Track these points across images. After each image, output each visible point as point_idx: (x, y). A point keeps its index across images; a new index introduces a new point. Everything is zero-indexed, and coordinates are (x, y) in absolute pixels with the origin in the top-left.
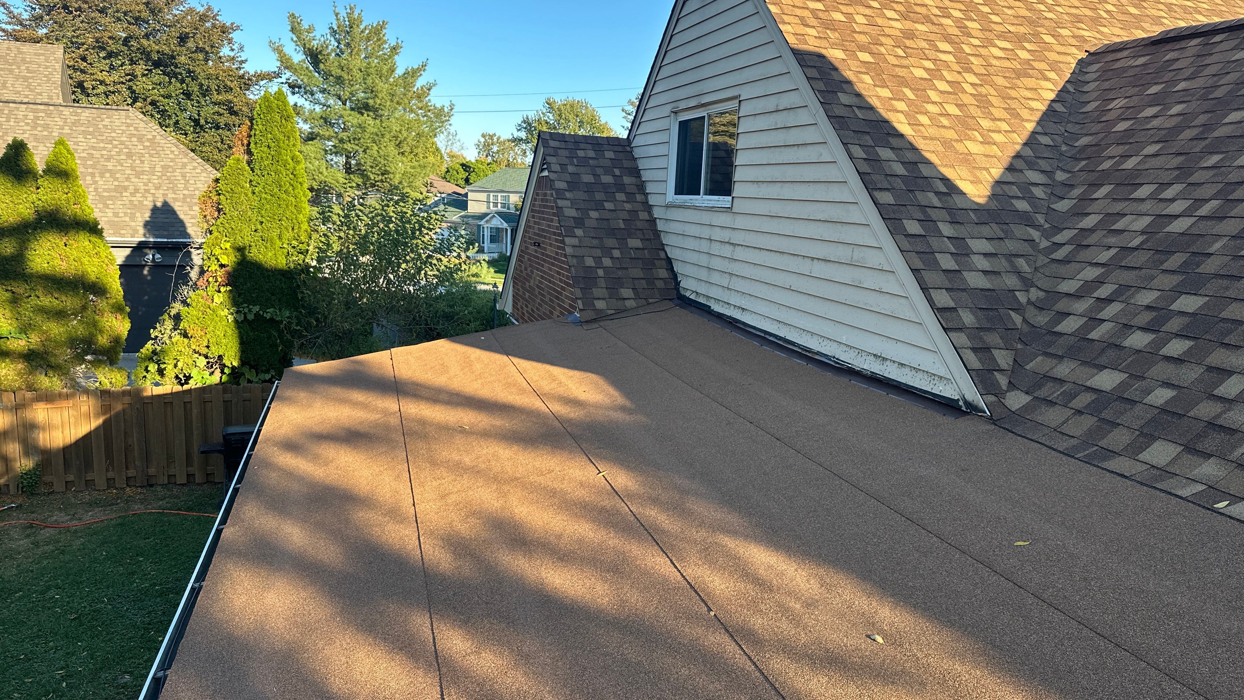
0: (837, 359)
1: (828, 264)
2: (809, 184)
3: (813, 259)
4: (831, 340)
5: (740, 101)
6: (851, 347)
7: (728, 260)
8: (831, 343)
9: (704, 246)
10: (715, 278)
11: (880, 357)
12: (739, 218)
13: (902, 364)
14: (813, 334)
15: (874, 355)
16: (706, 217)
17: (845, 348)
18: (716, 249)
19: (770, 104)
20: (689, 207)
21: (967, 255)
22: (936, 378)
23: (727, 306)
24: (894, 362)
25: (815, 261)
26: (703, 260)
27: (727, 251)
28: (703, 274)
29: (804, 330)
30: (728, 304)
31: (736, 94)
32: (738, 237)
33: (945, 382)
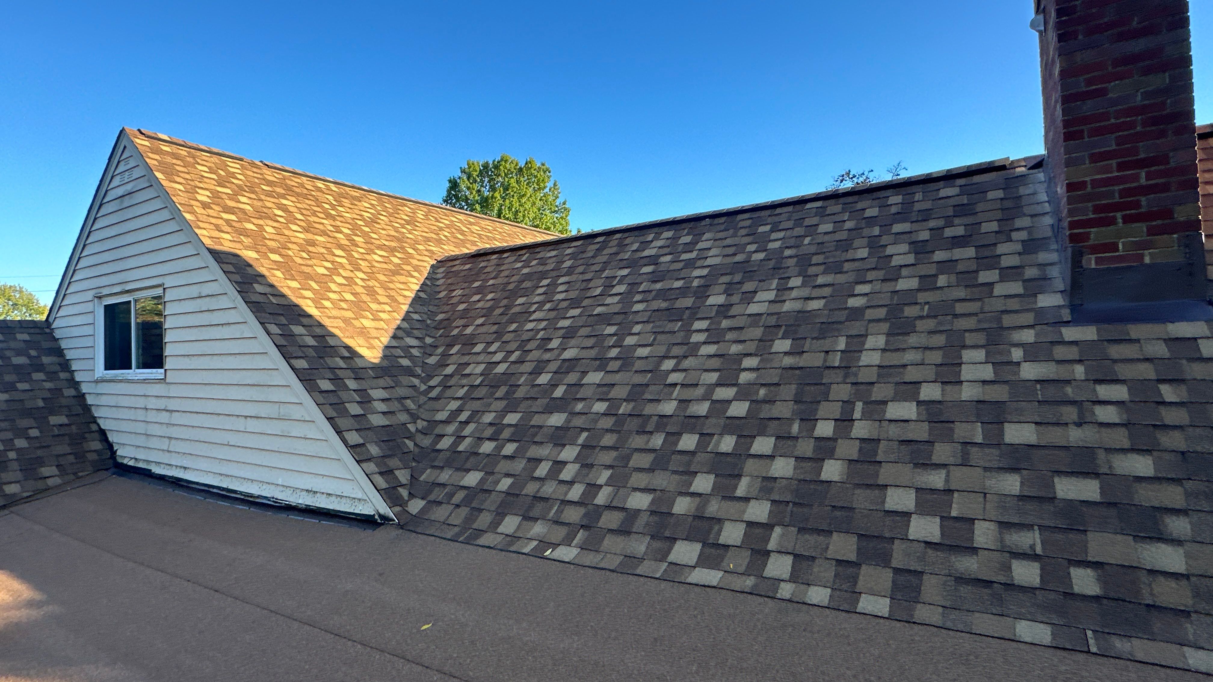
0: (276, 499)
1: (260, 420)
2: (235, 356)
3: (246, 417)
4: (269, 483)
5: (164, 289)
6: (287, 487)
7: (165, 425)
8: (269, 487)
9: (141, 415)
10: (154, 443)
11: (311, 491)
12: (174, 387)
13: (329, 494)
14: (252, 481)
15: (307, 491)
16: (140, 389)
17: (282, 489)
18: (152, 416)
20: (121, 381)
21: (370, 402)
22: (356, 501)
23: (168, 467)
24: (323, 493)
25: (248, 419)
26: (141, 428)
27: (164, 417)
28: (141, 441)
29: (245, 479)
30: (170, 465)
31: (160, 283)
32: (172, 405)
33: (363, 502)
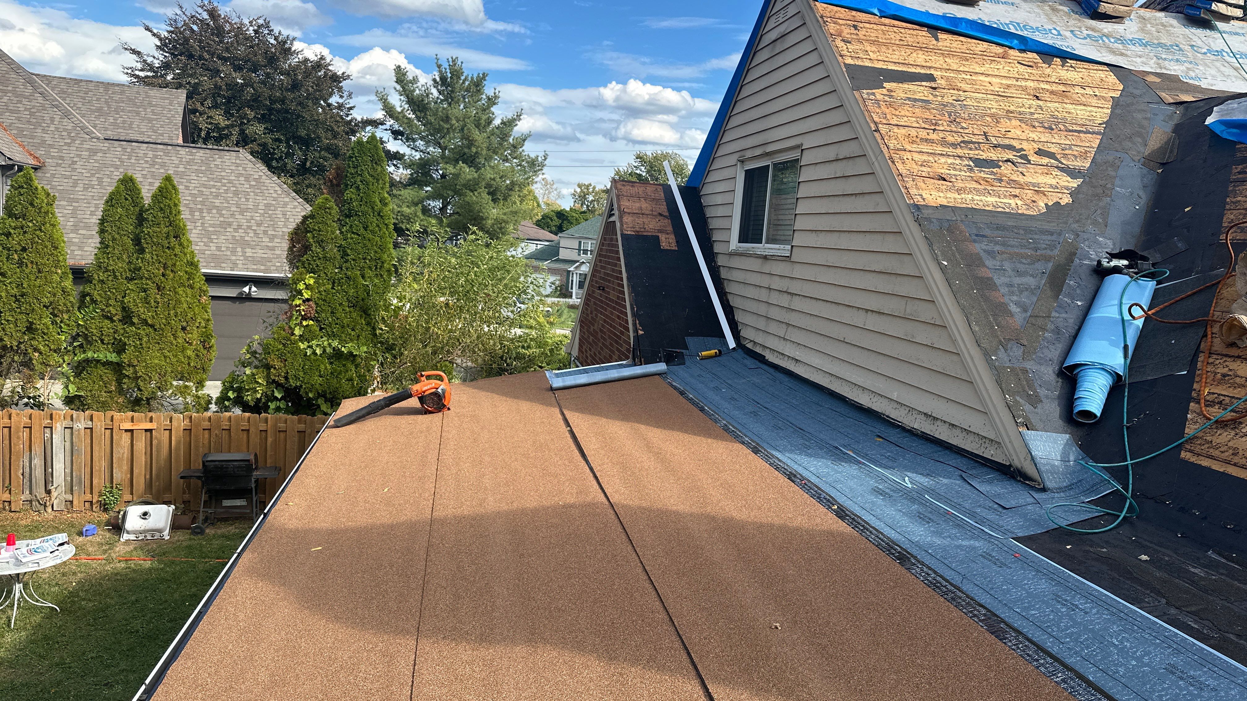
0: (887, 416)
1: (882, 316)
2: (866, 234)
3: (867, 311)
4: (882, 396)
5: (802, 150)
6: (902, 404)
7: (785, 310)
8: (882, 400)
9: (763, 295)
10: (773, 328)
11: (930, 416)
12: (797, 267)
13: (953, 425)
14: (864, 389)
15: (925, 414)
16: (768, 266)
17: (895, 405)
18: (775, 298)
19: (830, 153)
20: (750, 256)
22: (987, 441)
23: (781, 357)
24: (945, 422)
25: (869, 312)
26: (762, 309)
27: (784, 300)
28: (761, 324)
29: (856, 385)
30: (783, 354)
31: (799, 143)
32: (795, 288)
33: (996, 446)
